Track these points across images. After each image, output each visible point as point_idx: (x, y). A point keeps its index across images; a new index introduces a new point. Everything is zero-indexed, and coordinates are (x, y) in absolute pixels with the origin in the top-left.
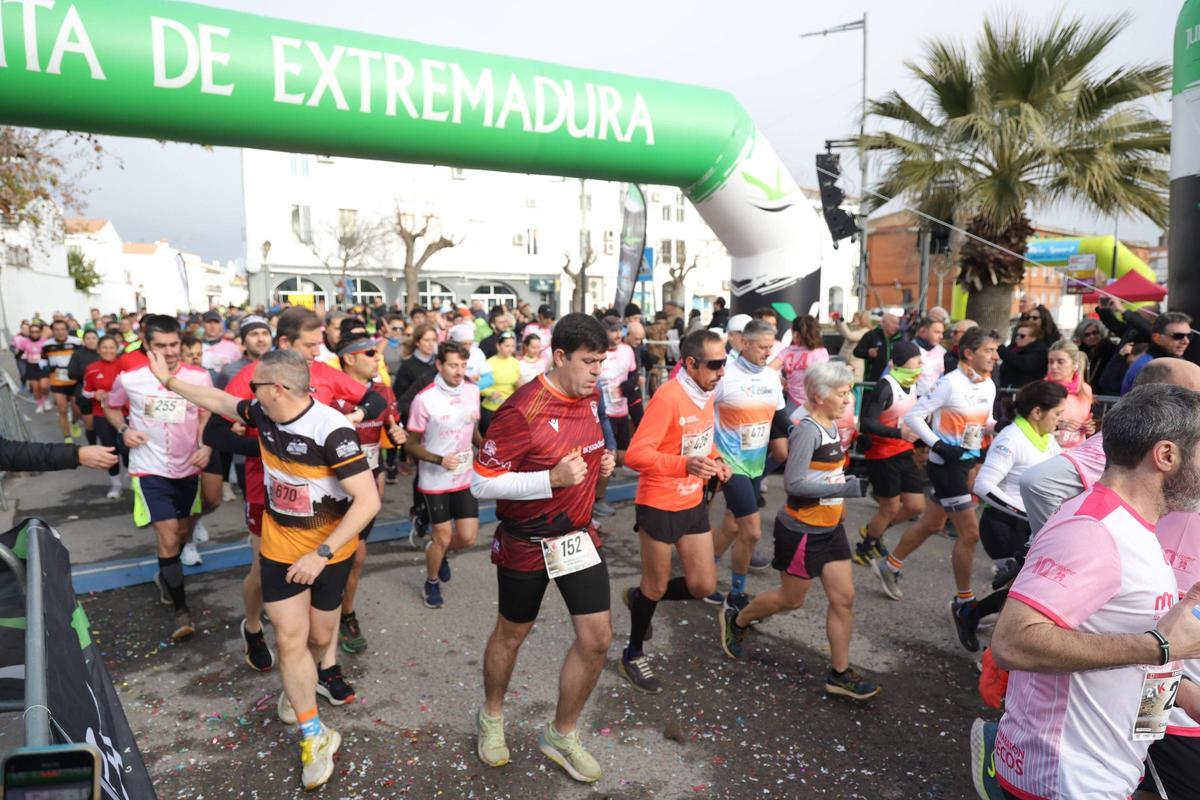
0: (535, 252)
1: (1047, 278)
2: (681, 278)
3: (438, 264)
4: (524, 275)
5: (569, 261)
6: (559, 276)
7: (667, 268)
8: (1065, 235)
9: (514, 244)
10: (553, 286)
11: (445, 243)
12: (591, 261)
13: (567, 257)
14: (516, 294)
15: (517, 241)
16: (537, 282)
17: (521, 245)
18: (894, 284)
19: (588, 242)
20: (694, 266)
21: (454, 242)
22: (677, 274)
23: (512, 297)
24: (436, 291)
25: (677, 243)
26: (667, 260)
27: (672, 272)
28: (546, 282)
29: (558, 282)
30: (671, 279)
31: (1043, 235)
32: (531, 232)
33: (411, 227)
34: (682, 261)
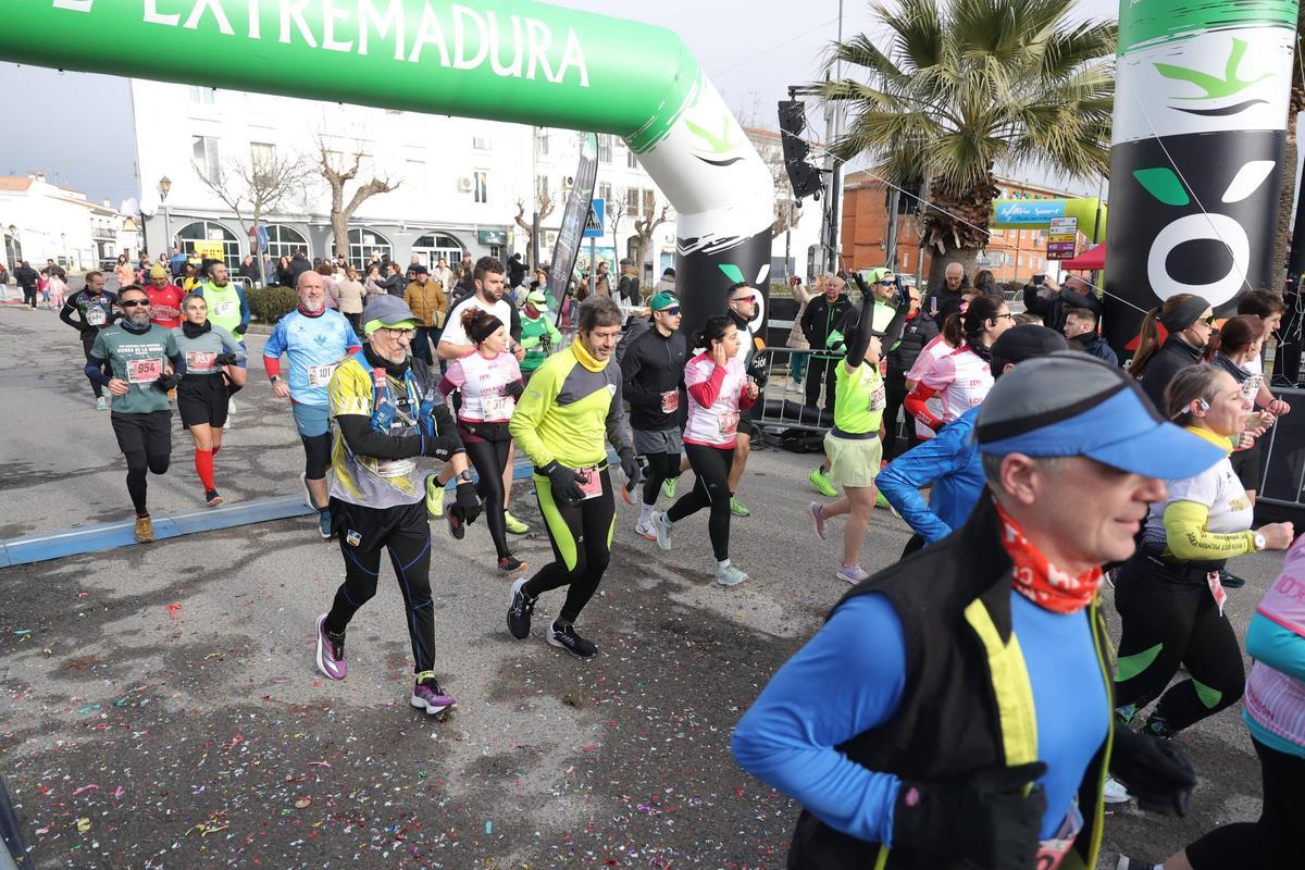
0: (484, 201)
1: (1035, 241)
2: (649, 232)
3: (372, 210)
4: (472, 225)
5: (522, 212)
6: (512, 227)
7: (632, 221)
8: (1055, 196)
9: (459, 190)
10: (505, 238)
11: (380, 187)
12: (547, 211)
13: (520, 206)
14: (464, 247)
15: (463, 187)
16: (487, 234)
17: (468, 191)
18: (879, 244)
19: (545, 189)
20: (663, 220)
21: (390, 185)
22: (644, 227)
23: (460, 250)
24: (370, 241)
25: (644, 192)
26: (633, 212)
27: (638, 225)
28: (497, 234)
29: (510, 234)
30: (636, 233)
31: (1033, 194)
32: (480, 176)
33: (340, 166)
34: (650, 214)
